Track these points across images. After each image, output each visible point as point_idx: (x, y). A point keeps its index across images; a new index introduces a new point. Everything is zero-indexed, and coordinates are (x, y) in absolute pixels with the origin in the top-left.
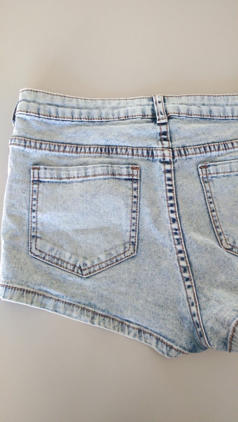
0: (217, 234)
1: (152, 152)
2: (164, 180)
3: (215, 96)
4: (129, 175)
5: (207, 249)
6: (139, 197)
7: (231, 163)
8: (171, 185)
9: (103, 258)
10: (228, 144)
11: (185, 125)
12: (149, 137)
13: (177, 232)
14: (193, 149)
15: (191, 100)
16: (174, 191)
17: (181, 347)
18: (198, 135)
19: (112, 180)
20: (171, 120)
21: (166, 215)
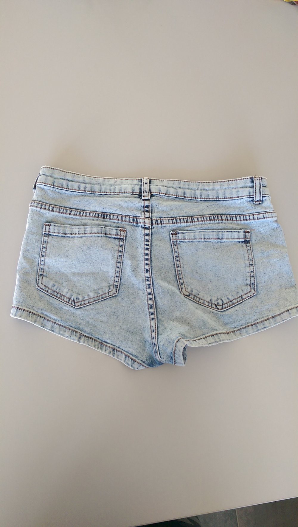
0: (179, 284)
1: (136, 220)
2: (143, 241)
3: (190, 182)
4: (117, 235)
5: (168, 293)
6: (123, 252)
7: (195, 232)
8: (148, 245)
9: (92, 295)
10: (195, 218)
11: (163, 202)
12: (136, 209)
13: (149, 279)
14: (167, 220)
15: (171, 184)
16: (150, 250)
17: (142, 361)
18: (172, 210)
19: (104, 238)
20: (153, 197)
21: (142, 266)
